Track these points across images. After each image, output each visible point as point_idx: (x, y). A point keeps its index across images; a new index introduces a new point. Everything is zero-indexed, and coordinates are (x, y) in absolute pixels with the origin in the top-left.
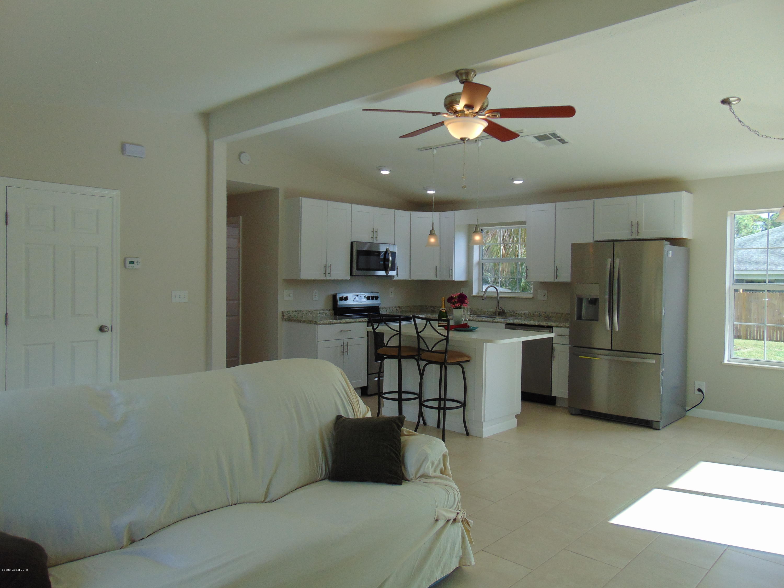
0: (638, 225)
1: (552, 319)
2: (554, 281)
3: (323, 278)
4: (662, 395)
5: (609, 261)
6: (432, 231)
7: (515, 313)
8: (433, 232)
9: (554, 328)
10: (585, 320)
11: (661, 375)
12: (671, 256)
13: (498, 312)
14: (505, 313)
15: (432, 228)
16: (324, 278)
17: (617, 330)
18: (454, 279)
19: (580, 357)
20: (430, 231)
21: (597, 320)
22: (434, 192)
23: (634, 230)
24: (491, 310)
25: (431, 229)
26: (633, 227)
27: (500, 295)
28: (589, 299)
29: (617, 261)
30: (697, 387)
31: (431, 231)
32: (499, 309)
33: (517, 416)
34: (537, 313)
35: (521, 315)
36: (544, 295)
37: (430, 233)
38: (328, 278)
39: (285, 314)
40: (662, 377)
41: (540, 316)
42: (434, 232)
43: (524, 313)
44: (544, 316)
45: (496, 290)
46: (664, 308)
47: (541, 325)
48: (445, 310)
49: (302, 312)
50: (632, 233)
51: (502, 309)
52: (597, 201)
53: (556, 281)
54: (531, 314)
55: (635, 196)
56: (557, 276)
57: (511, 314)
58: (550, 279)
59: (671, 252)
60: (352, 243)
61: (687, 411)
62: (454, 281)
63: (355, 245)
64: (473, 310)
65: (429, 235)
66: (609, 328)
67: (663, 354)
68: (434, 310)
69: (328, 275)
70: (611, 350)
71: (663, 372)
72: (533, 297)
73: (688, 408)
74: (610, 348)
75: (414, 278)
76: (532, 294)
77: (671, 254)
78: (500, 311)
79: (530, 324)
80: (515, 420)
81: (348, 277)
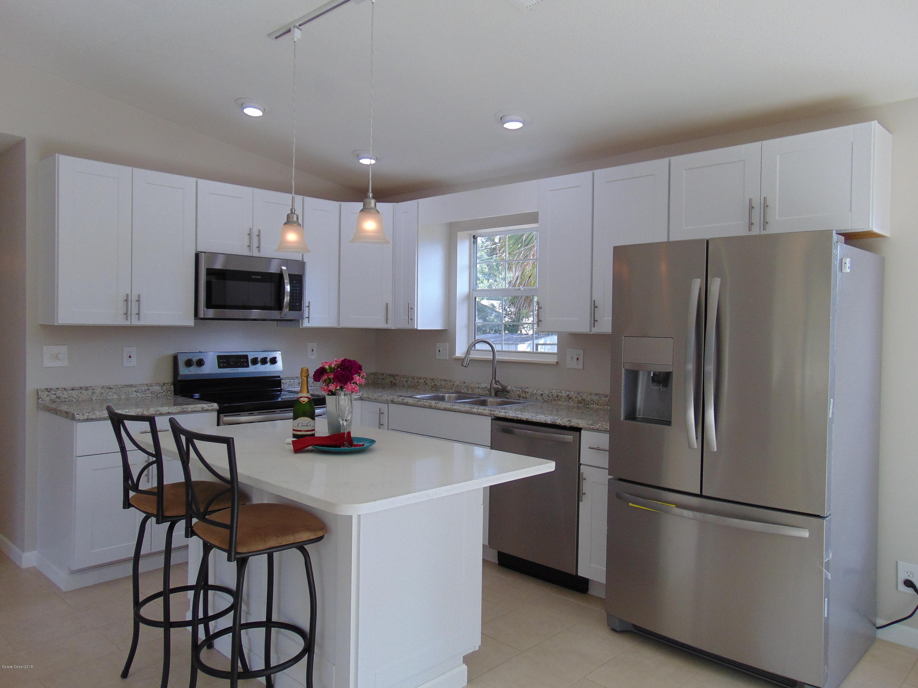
0: (766, 206)
1: (592, 406)
2: (591, 331)
3: (121, 321)
4: (827, 619)
5: (697, 284)
6: (291, 215)
7: (525, 392)
8: (293, 218)
9: (583, 432)
10: (645, 420)
11: (824, 569)
12: (848, 271)
13: (494, 389)
14: (508, 392)
15: (291, 210)
16: (128, 323)
17: (716, 450)
18: (416, 327)
19: (630, 504)
20: (286, 216)
21: (669, 423)
22: (373, 162)
23: (757, 218)
24: (483, 385)
25: (290, 212)
26: (753, 211)
27: (498, 357)
28: (652, 373)
29: (715, 286)
30: (903, 576)
31: (288, 215)
32: (496, 383)
33: (467, 659)
34: (564, 394)
35: (535, 396)
36: (578, 359)
37: (286, 221)
38: (135, 322)
39: (44, 395)
40: (827, 575)
41: (570, 400)
42: (295, 219)
43: (541, 393)
44: (576, 399)
45: (491, 349)
46: (832, 400)
47: (557, 424)
48: (307, 397)
49: (91, 391)
50: (752, 224)
51: (500, 384)
52: (675, 160)
53: (595, 330)
54: (553, 395)
55: (758, 144)
56: (595, 321)
57: (518, 393)
58: (584, 328)
59: (848, 260)
60: (197, 256)
61: (878, 628)
62: (417, 330)
63: (202, 258)
64: (455, 384)
65: (285, 224)
66: (695, 444)
67: (830, 515)
68: (395, 382)
69: (135, 318)
70: (701, 496)
71: (829, 561)
72: (557, 363)
73: (880, 622)
74: (698, 492)
75: (343, 325)
76: (556, 356)
77: (848, 265)
78: (498, 388)
79: (536, 421)
80: (464, 668)
81: (190, 322)
